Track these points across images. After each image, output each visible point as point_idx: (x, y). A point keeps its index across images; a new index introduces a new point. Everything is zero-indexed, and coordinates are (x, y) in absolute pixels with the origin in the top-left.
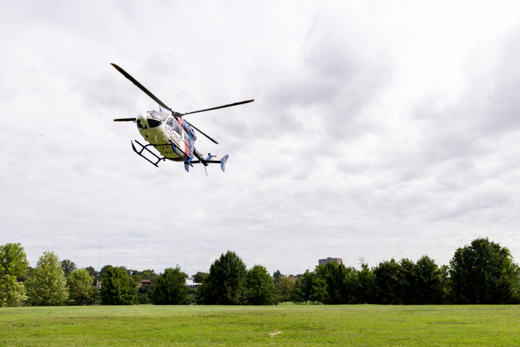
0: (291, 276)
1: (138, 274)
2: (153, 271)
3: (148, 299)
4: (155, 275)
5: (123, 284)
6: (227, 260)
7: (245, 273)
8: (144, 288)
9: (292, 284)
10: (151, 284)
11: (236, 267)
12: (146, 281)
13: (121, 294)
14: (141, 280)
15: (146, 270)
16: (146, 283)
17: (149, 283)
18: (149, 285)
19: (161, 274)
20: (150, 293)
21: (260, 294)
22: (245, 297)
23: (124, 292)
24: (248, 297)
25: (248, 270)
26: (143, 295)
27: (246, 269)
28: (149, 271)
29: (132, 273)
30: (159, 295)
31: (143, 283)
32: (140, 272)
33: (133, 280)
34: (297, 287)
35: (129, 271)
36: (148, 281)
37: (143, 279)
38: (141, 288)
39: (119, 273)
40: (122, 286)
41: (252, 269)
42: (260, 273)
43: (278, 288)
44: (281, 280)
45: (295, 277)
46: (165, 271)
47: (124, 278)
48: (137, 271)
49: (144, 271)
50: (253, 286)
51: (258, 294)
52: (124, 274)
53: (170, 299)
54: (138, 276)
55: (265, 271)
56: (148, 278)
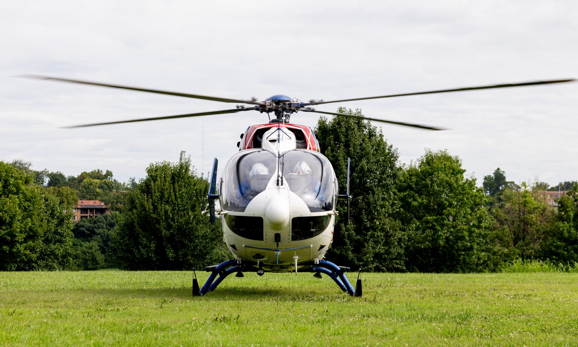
0: (542, 187)
1: (66, 184)
2: (109, 174)
3: (100, 257)
4: (117, 186)
5: (27, 213)
6: (337, 138)
7: (395, 176)
8: (87, 224)
9: (544, 210)
10: (108, 213)
11: (364, 162)
12: (90, 203)
13: (26, 240)
14: (76, 201)
15: (88, 171)
16: (91, 210)
17: (101, 211)
18: (99, 215)
19: (134, 184)
20: (106, 240)
21: (442, 243)
22: (396, 250)
23: (32, 235)
24: (407, 248)
25: (407, 167)
26: (87, 244)
27: (398, 165)
28: (97, 175)
29: (47, 180)
30: (138, 244)
31: (84, 210)
32: (72, 179)
33: (55, 199)
34: (561, 219)
35: (38, 176)
36: (97, 203)
37: (83, 197)
38: (77, 226)
39: (12, 181)
40: (24, 218)
41: (416, 165)
42: (442, 175)
43: (502, 223)
44: (509, 198)
45: (552, 189)
46: (149, 171)
47: (29, 194)
48: (61, 175)
49: (83, 176)
50: (419, 218)
51: (434, 240)
52: (27, 182)
53: (171, 254)
54: (66, 190)
55: (458, 172)
56: (96, 196)
